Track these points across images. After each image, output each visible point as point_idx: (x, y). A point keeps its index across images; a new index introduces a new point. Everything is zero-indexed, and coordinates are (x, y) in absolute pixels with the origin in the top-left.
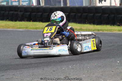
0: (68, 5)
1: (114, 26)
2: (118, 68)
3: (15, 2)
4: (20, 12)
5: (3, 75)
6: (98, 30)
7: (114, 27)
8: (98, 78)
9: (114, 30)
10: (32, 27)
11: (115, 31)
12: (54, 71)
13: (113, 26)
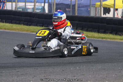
0: (76, 14)
2: (120, 72)
5: (18, 72)
6: (102, 38)
8: (103, 79)
9: (116, 38)
11: (117, 40)
12: (63, 71)
13: (115, 35)
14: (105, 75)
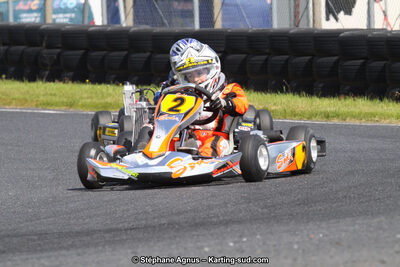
0: (218, 25)
1: (381, 100)
3: (30, 11)
4: (48, 47)
6: (327, 116)
7: (382, 104)
9: (381, 114)
10: (89, 101)
11: (388, 121)
13: (377, 101)
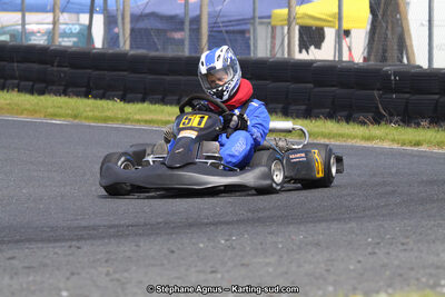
14: (323, 265)
